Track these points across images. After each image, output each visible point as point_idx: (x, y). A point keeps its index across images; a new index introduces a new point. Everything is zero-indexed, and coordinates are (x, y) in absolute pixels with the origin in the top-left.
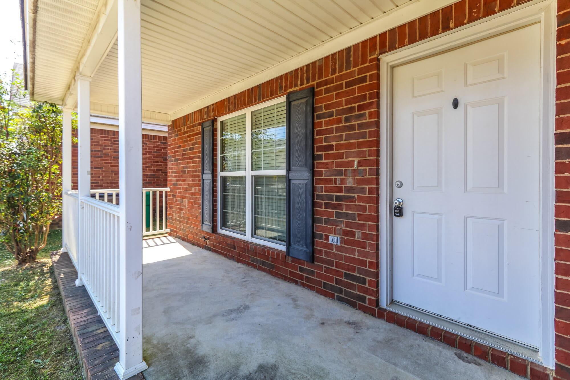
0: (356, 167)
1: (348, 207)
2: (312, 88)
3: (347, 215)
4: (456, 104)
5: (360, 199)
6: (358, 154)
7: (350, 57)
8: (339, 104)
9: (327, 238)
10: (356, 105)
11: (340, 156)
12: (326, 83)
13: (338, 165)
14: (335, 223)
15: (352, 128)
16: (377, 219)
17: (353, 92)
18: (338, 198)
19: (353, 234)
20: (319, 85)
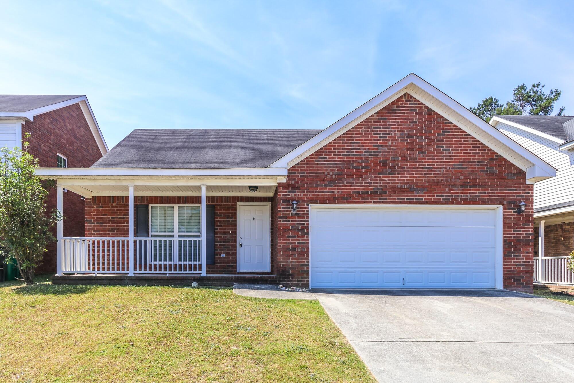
0: (230, 233)
1: (227, 245)
2: (213, 205)
3: (227, 247)
4: (254, 219)
5: (232, 242)
6: (231, 229)
7: (228, 199)
8: (225, 213)
9: (220, 255)
10: (230, 214)
11: (225, 229)
12: (219, 205)
13: (224, 232)
14: (223, 250)
15: (229, 221)
16: (236, 247)
17: (229, 210)
18: (224, 242)
19: (229, 253)
20: (216, 205)
